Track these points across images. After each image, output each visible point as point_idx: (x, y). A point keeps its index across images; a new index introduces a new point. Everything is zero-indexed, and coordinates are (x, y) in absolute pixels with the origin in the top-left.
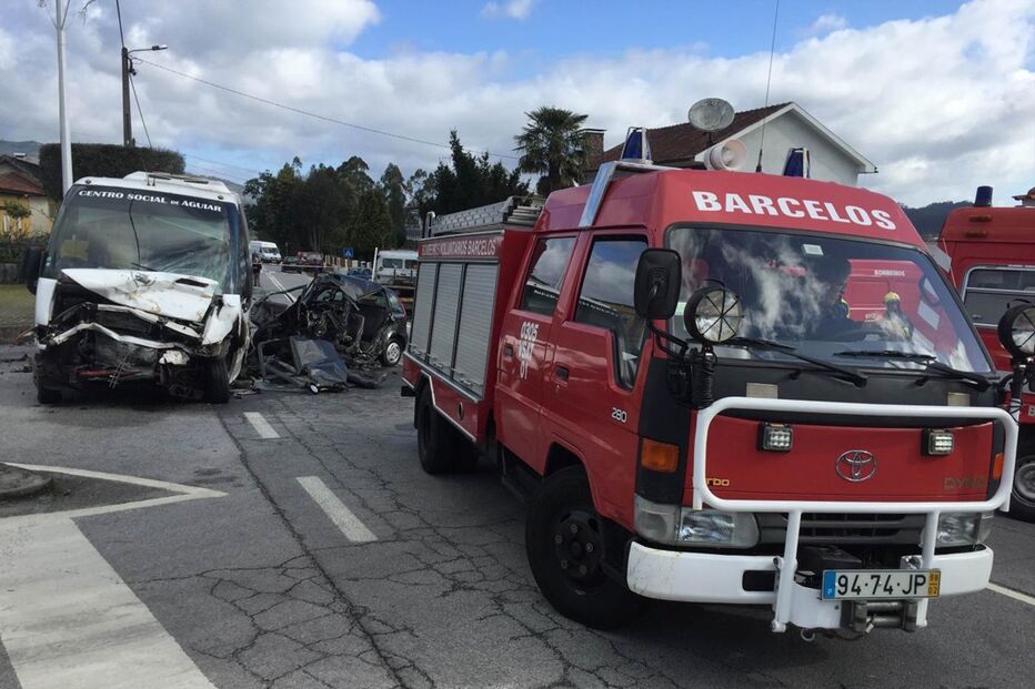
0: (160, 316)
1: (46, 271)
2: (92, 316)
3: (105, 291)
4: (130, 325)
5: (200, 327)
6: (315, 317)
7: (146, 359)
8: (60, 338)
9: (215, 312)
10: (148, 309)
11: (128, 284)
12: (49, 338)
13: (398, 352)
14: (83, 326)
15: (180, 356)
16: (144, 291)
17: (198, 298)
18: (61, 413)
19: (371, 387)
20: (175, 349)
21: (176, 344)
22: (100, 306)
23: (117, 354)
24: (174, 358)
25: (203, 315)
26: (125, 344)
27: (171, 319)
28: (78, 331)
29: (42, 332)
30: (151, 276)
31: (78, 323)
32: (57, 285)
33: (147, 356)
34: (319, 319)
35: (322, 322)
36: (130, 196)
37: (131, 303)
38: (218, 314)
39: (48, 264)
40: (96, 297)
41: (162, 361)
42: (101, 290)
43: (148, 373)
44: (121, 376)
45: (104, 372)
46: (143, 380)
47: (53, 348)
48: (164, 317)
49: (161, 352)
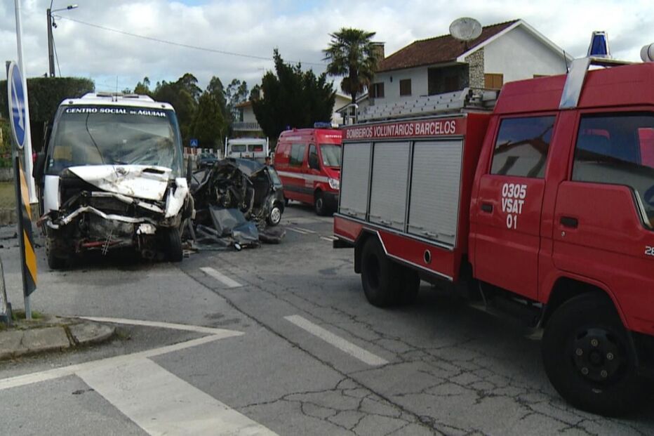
0: (134, 198)
1: (50, 169)
2: (88, 201)
3: (97, 182)
4: (114, 206)
5: (163, 203)
6: (222, 191)
7: (126, 231)
8: (67, 220)
9: (171, 192)
10: (126, 193)
11: (112, 175)
12: (60, 220)
13: (279, 214)
14: (83, 209)
15: (150, 228)
16: (121, 180)
17: (158, 182)
18: (71, 275)
19: (276, 242)
20: (145, 222)
21: (147, 219)
22: (93, 193)
23: (106, 228)
24: (146, 229)
25: (163, 195)
26: (111, 221)
27: (142, 199)
28: (79, 213)
29: (54, 215)
30: (127, 168)
31: (79, 207)
32: (60, 180)
33: (128, 229)
34: (225, 193)
35: (228, 195)
36: (102, 111)
37: (113, 190)
38: (174, 193)
39: (51, 165)
40: (90, 186)
41: (138, 232)
42: (93, 181)
43: (128, 242)
44: (110, 245)
45: (98, 243)
46: (126, 248)
47: (63, 227)
48: (137, 198)
49: (137, 225)
